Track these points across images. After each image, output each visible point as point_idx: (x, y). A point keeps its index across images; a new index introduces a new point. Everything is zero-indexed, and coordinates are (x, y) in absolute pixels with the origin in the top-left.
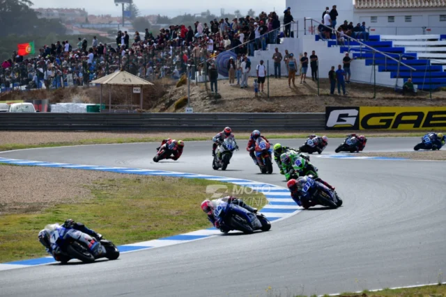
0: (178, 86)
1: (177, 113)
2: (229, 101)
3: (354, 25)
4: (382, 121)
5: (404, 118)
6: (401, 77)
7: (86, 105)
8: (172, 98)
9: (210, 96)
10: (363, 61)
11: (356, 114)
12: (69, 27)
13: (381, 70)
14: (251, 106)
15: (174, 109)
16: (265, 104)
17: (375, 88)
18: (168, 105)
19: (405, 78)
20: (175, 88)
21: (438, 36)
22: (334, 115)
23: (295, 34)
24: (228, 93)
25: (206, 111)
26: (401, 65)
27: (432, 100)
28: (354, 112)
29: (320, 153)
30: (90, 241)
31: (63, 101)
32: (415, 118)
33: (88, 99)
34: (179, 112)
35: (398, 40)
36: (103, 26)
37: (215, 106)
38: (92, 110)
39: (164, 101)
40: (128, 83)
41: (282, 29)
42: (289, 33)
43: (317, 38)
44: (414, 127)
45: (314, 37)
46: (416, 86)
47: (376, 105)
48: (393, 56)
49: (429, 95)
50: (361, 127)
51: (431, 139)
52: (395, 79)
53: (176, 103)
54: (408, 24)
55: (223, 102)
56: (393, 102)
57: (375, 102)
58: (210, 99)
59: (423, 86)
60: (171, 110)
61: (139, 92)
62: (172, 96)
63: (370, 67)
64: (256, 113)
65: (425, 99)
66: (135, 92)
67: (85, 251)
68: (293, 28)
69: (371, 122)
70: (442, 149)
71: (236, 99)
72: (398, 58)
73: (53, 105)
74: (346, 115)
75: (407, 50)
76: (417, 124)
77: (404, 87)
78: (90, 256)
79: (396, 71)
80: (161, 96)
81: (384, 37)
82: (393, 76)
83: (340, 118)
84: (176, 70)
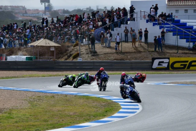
0: (74, 47)
2: (101, 54)
4: (181, 65)
5: (193, 64)
6: (191, 42)
7: (25, 57)
8: (71, 53)
9: (91, 52)
10: (172, 33)
11: (168, 62)
12: (16, 16)
13: (181, 38)
14: (113, 57)
15: (72, 59)
16: (120, 56)
17: (178, 48)
18: (69, 57)
19: (194, 42)
20: (72, 48)
22: (156, 62)
23: (136, 19)
24: (101, 50)
25: (89, 60)
26: (192, 35)
28: (167, 60)
31: (14, 54)
33: (27, 53)
34: (74, 60)
35: (189, 22)
36: (34, 15)
37: (94, 57)
38: (28, 60)
39: (66, 55)
40: (48, 45)
41: (129, 17)
42: (132, 19)
43: (147, 21)
45: (146, 21)
47: (179, 57)
48: (187, 31)
50: (170, 69)
52: (188, 43)
53: (73, 55)
54: (195, 14)
55: (98, 55)
56: (188, 55)
57: (178, 55)
58: (91, 54)
60: (71, 60)
61: (54, 50)
62: (71, 52)
63: (175, 37)
64: (115, 61)
66: (51, 50)
68: (135, 16)
69: (176, 65)
71: (105, 54)
72: (190, 32)
73: (8, 57)
74: (163, 62)
75: (195, 27)
77: (193, 47)
79: (189, 39)
80: (65, 52)
81: (182, 21)
82: (187, 41)
83: (160, 64)
84: (73, 38)
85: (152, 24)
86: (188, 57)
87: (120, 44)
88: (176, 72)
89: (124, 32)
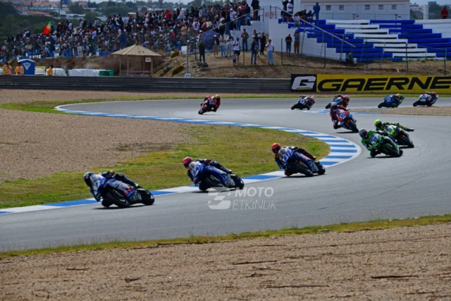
0: (172, 57)
1: (174, 77)
2: (214, 69)
3: (307, 12)
4: (333, 85)
5: (350, 83)
6: (344, 52)
7: (98, 71)
8: (169, 66)
9: (200, 65)
10: (315, 39)
11: (314, 80)
12: (19, 9)
13: (329, 46)
14: (231, 73)
15: (171, 75)
16: (242, 72)
17: (325, 60)
18: (166, 72)
19: (347, 52)
20: (170, 58)
21: (368, 21)
23: (261, 18)
24: (214, 63)
25: (197, 77)
26: (344, 43)
27: (368, 70)
28: (313, 79)
29: (309, 109)
30: (127, 189)
32: (358, 83)
34: (175, 77)
35: (339, 24)
36: (45, 9)
37: (204, 73)
38: (104, 75)
39: (162, 68)
40: (142, 54)
41: (252, 14)
42: (257, 18)
43: (280, 21)
44: (358, 90)
45: (277, 21)
46: (355, 59)
47: (327, 73)
48: (338, 36)
49: (365, 66)
50: (317, 90)
51: (391, 99)
52: (339, 54)
53: (173, 70)
54: (342, 11)
55: (209, 70)
56: (339, 71)
57: (325, 70)
58: (199, 68)
59: (361, 60)
60: (169, 75)
61: (150, 61)
62: (168, 64)
63: (321, 44)
64: (236, 78)
65: (362, 69)
66: (147, 61)
67: (121, 198)
68: (260, 13)
69: (325, 86)
70: (400, 106)
71: (220, 68)
72: (342, 38)
73: (70, 71)
74: (307, 81)
75: (347, 31)
76: (359, 87)
77: (347, 60)
78: (125, 202)
79: (340, 47)
80: (159, 65)
81: (329, 21)
82: (338, 51)
83: (302, 83)
84: (168, 45)
85: (287, 25)
86: (341, 73)
87: (241, 53)
88: (327, 96)
89: (242, 36)
